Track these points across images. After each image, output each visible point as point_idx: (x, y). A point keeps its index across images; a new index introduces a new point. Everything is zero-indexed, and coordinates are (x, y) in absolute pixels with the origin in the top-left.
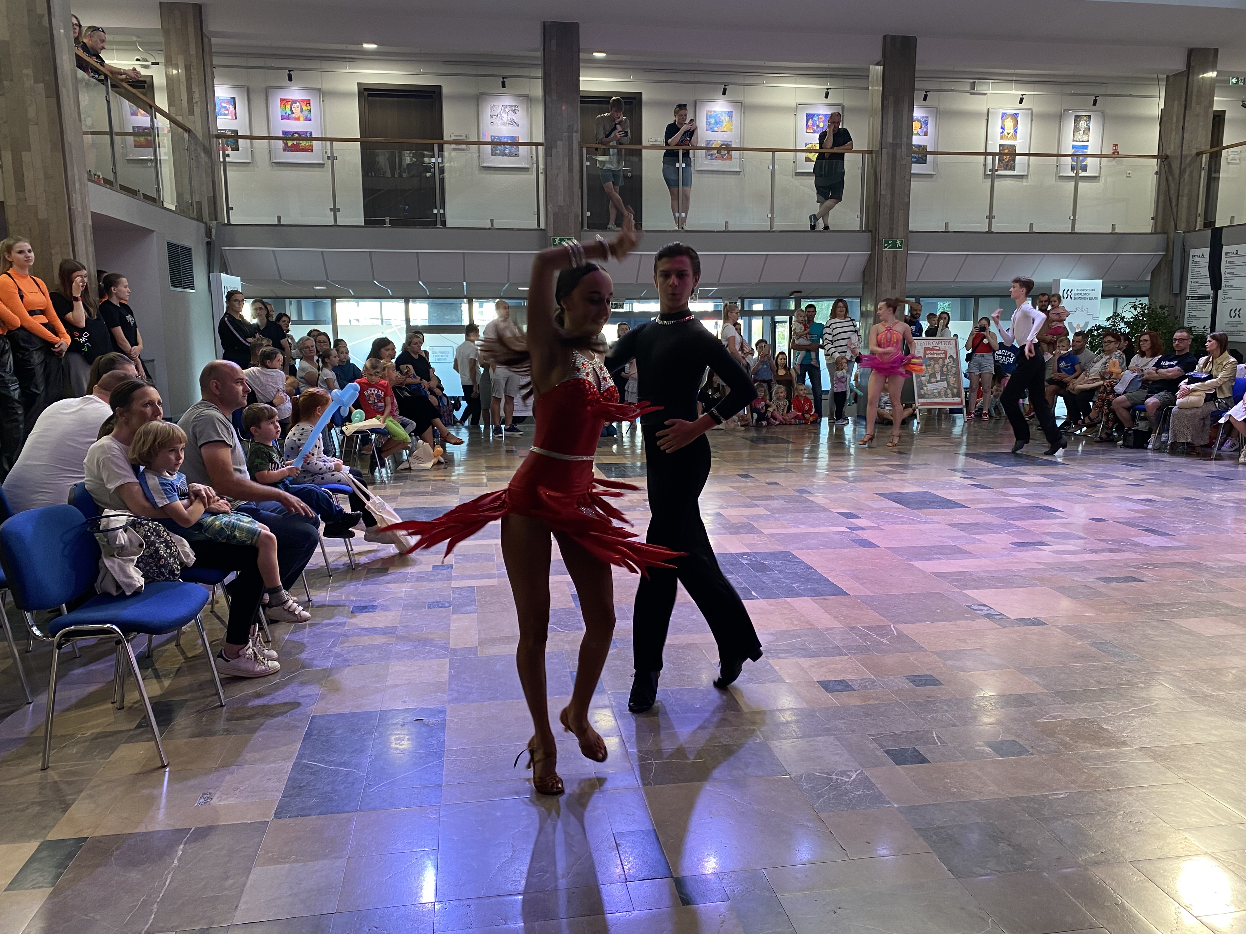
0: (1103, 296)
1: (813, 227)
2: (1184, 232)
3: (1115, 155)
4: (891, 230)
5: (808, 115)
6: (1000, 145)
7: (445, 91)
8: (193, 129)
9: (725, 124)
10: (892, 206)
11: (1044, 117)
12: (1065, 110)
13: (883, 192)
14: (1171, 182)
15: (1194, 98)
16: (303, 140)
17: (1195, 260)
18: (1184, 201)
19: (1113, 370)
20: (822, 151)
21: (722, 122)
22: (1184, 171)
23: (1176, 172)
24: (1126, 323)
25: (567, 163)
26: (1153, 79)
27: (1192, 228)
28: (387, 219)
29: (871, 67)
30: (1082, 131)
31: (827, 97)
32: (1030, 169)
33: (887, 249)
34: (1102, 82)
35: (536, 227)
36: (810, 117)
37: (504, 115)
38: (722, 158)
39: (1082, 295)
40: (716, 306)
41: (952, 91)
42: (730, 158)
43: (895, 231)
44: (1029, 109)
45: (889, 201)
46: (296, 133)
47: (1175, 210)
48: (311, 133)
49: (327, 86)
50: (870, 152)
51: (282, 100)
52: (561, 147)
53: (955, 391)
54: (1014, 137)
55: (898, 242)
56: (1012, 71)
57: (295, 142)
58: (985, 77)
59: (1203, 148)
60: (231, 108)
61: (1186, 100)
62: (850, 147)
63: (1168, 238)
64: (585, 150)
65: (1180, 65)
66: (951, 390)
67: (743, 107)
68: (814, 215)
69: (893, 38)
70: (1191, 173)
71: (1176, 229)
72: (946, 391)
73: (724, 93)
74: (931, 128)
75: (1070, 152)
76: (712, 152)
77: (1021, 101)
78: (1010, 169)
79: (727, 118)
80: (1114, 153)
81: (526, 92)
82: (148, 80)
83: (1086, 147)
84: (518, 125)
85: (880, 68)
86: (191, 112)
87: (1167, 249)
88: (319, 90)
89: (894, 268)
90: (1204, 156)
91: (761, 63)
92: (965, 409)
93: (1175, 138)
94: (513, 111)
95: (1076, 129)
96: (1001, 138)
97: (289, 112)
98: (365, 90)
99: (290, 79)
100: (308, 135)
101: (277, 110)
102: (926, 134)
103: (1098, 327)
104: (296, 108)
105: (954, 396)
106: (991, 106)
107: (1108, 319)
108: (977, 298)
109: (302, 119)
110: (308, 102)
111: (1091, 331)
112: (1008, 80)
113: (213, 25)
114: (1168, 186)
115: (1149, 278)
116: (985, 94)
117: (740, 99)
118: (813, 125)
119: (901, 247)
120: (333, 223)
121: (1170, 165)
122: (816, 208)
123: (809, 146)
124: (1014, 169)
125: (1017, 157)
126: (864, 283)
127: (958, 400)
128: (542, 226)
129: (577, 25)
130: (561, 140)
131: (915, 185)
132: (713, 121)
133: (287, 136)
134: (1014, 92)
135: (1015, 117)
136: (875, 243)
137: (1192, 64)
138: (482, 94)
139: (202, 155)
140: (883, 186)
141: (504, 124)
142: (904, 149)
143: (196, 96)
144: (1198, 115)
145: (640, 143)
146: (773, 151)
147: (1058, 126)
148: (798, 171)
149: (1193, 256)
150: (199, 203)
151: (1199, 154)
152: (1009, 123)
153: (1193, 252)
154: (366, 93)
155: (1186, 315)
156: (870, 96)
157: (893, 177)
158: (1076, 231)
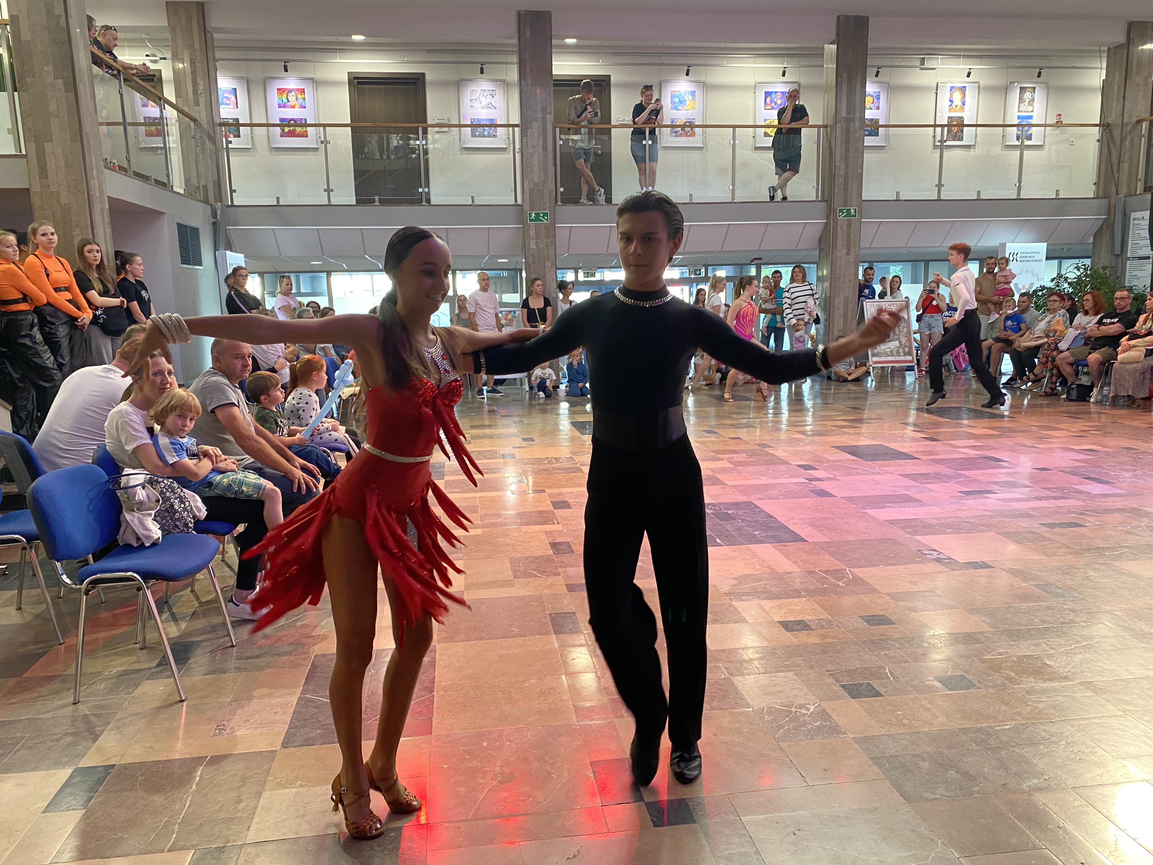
0: (1047, 258)
1: (772, 198)
2: (1125, 197)
3: (1059, 124)
4: (845, 199)
5: (766, 93)
6: (949, 118)
7: (428, 77)
8: (198, 119)
9: (688, 102)
10: (846, 177)
11: (991, 89)
12: (1011, 83)
13: (838, 164)
14: (1113, 149)
15: (1134, 69)
16: (299, 126)
17: (1136, 222)
18: (1125, 167)
19: (1057, 328)
20: (780, 126)
21: (685, 101)
22: (1125, 139)
23: (1118, 138)
24: (1069, 284)
25: (541, 143)
26: (1094, 51)
27: (1133, 193)
28: (377, 198)
29: (826, 46)
30: (1027, 103)
31: (784, 75)
32: (978, 139)
33: (841, 217)
34: (1046, 55)
35: (513, 203)
36: (768, 94)
37: (483, 99)
38: (686, 135)
39: (1027, 258)
40: (683, 273)
41: (903, 66)
42: (693, 134)
43: (849, 200)
44: (976, 83)
45: (843, 172)
46: (293, 120)
47: (1116, 176)
48: (306, 120)
49: (319, 75)
50: (825, 127)
51: (279, 90)
52: (535, 128)
53: (907, 349)
54: (962, 109)
55: (852, 211)
56: (960, 47)
57: (291, 128)
58: (933, 52)
59: (1143, 116)
60: (233, 98)
61: (1126, 70)
62: (806, 122)
63: (1109, 202)
64: (558, 130)
65: (1121, 39)
66: (903, 349)
67: (706, 87)
68: (773, 187)
69: (847, 18)
70: (1132, 139)
71: (1117, 194)
72: (898, 351)
73: (687, 74)
74: (882, 103)
75: (1016, 122)
76: (677, 129)
77: (969, 75)
78: (958, 140)
79: (690, 98)
80: (1057, 122)
81: (503, 77)
82: (157, 74)
83: (1030, 117)
84: (495, 108)
85: (834, 47)
86: (197, 103)
87: (1109, 213)
88: (312, 79)
89: (849, 235)
90: (1144, 124)
91: (722, 45)
92: (916, 367)
93: (1115, 107)
94: (491, 95)
95: (1021, 100)
96: (950, 111)
97: (285, 100)
98: (355, 78)
99: (286, 70)
100: (303, 122)
101: (274, 98)
102: (878, 108)
103: (1043, 288)
104: (292, 97)
105: (905, 354)
106: (940, 80)
107: (1052, 280)
108: (927, 262)
109: (297, 107)
110: (303, 91)
111: (1035, 291)
112: (955, 54)
113: (215, 21)
114: (1110, 153)
115: (1091, 240)
116: (934, 69)
117: (702, 79)
118: (771, 101)
119: (855, 216)
120: (327, 203)
121: (1111, 133)
122: (774, 180)
123: (768, 122)
124: (962, 140)
125: (965, 128)
126: (821, 250)
127: (909, 358)
128: (519, 202)
129: (549, 14)
130: (536, 121)
131: (868, 157)
132: (677, 100)
133: (284, 123)
134: (962, 66)
135: (963, 89)
136: (830, 212)
137: (1132, 37)
138: (462, 80)
139: (207, 142)
140: (838, 158)
141: (483, 108)
142: (857, 123)
143: (201, 88)
144: (1138, 85)
145: (610, 123)
146: (734, 127)
147: (1003, 98)
148: (757, 145)
149: (1134, 219)
150: (205, 187)
151: (1140, 122)
152: (957, 97)
153: (1133, 215)
154: (356, 81)
155: (1127, 274)
156: (825, 73)
157: (847, 150)
158: (1021, 197)
